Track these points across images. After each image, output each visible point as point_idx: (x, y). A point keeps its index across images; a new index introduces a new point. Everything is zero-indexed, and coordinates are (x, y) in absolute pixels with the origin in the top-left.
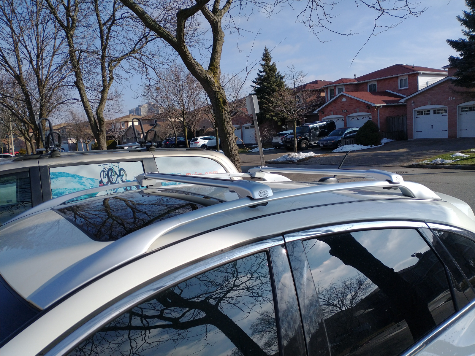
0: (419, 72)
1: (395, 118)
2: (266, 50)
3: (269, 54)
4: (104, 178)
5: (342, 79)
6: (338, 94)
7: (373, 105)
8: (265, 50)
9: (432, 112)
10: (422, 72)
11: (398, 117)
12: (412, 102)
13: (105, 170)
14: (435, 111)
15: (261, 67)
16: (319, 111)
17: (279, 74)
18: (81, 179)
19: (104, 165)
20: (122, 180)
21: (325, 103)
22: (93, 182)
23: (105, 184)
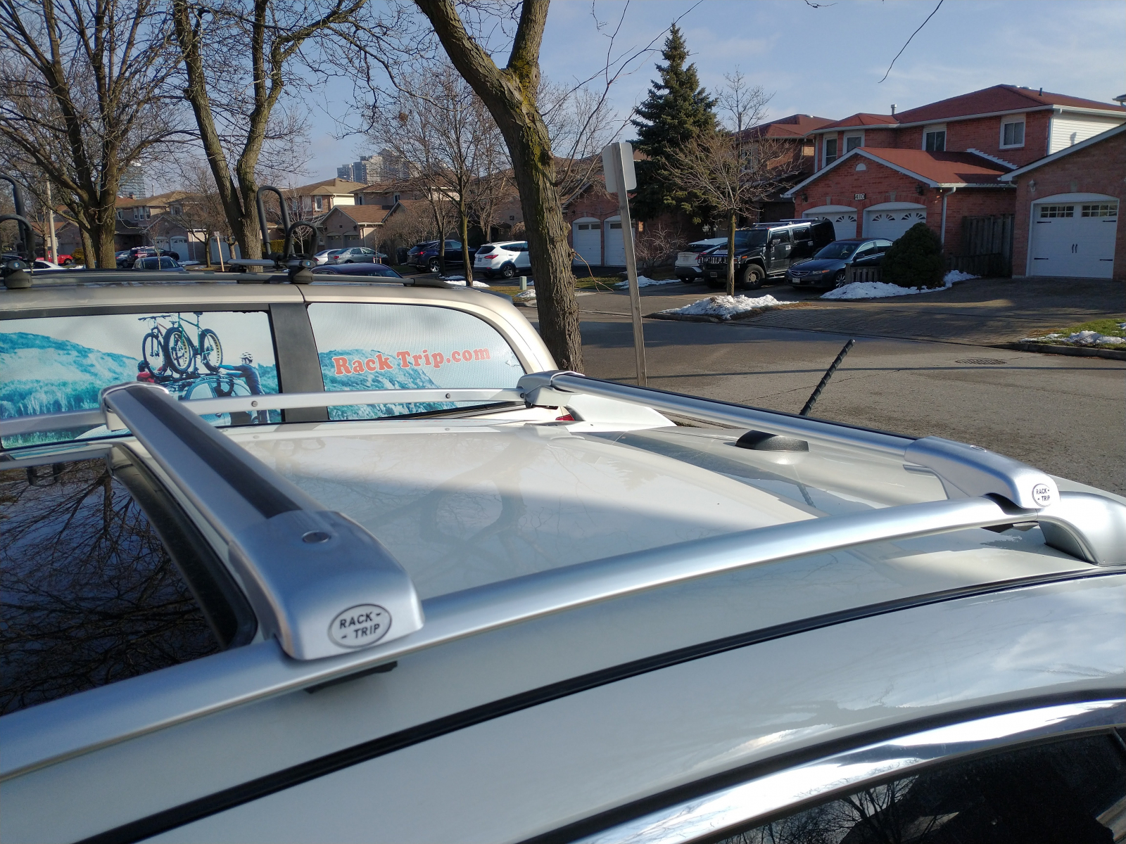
0: (1055, 107)
1: (984, 221)
2: (675, 32)
3: (682, 41)
4: (152, 355)
5: (860, 114)
6: (848, 151)
7: (932, 186)
8: (672, 32)
9: (1078, 211)
10: (1062, 108)
11: (992, 218)
12: (1032, 182)
13: (159, 331)
14: (1085, 208)
15: (660, 74)
16: (796, 194)
17: (704, 95)
18: (86, 356)
19: (152, 318)
20: (208, 362)
21: (813, 174)
22: (121, 366)
23: (156, 372)
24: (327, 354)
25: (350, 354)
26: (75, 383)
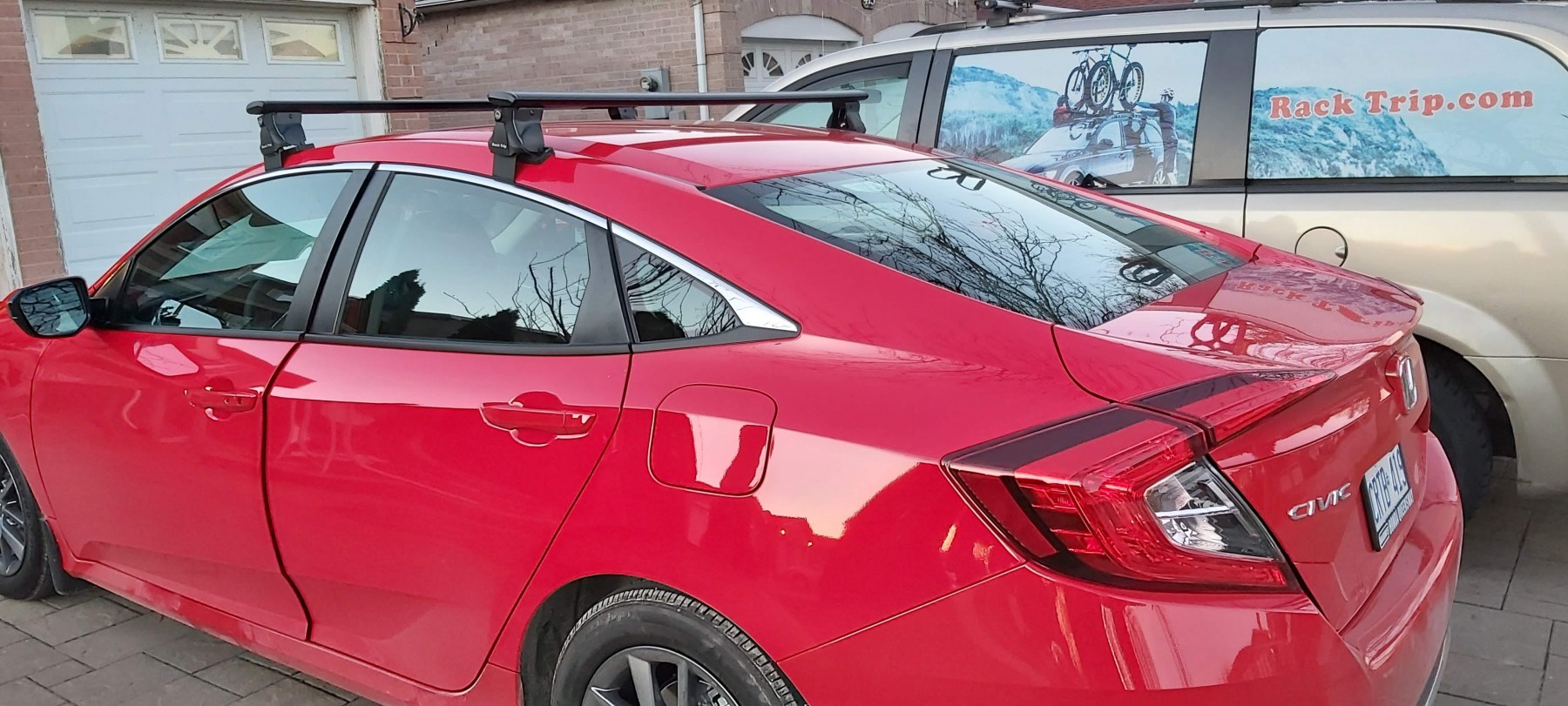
4: (1073, 90)
13: (1088, 65)
18: (1016, 90)
19: (1085, 51)
20: (1125, 99)
22: (1043, 100)
23: (1072, 107)
24: (1265, 92)
25: (1297, 93)
26: (1001, 115)
